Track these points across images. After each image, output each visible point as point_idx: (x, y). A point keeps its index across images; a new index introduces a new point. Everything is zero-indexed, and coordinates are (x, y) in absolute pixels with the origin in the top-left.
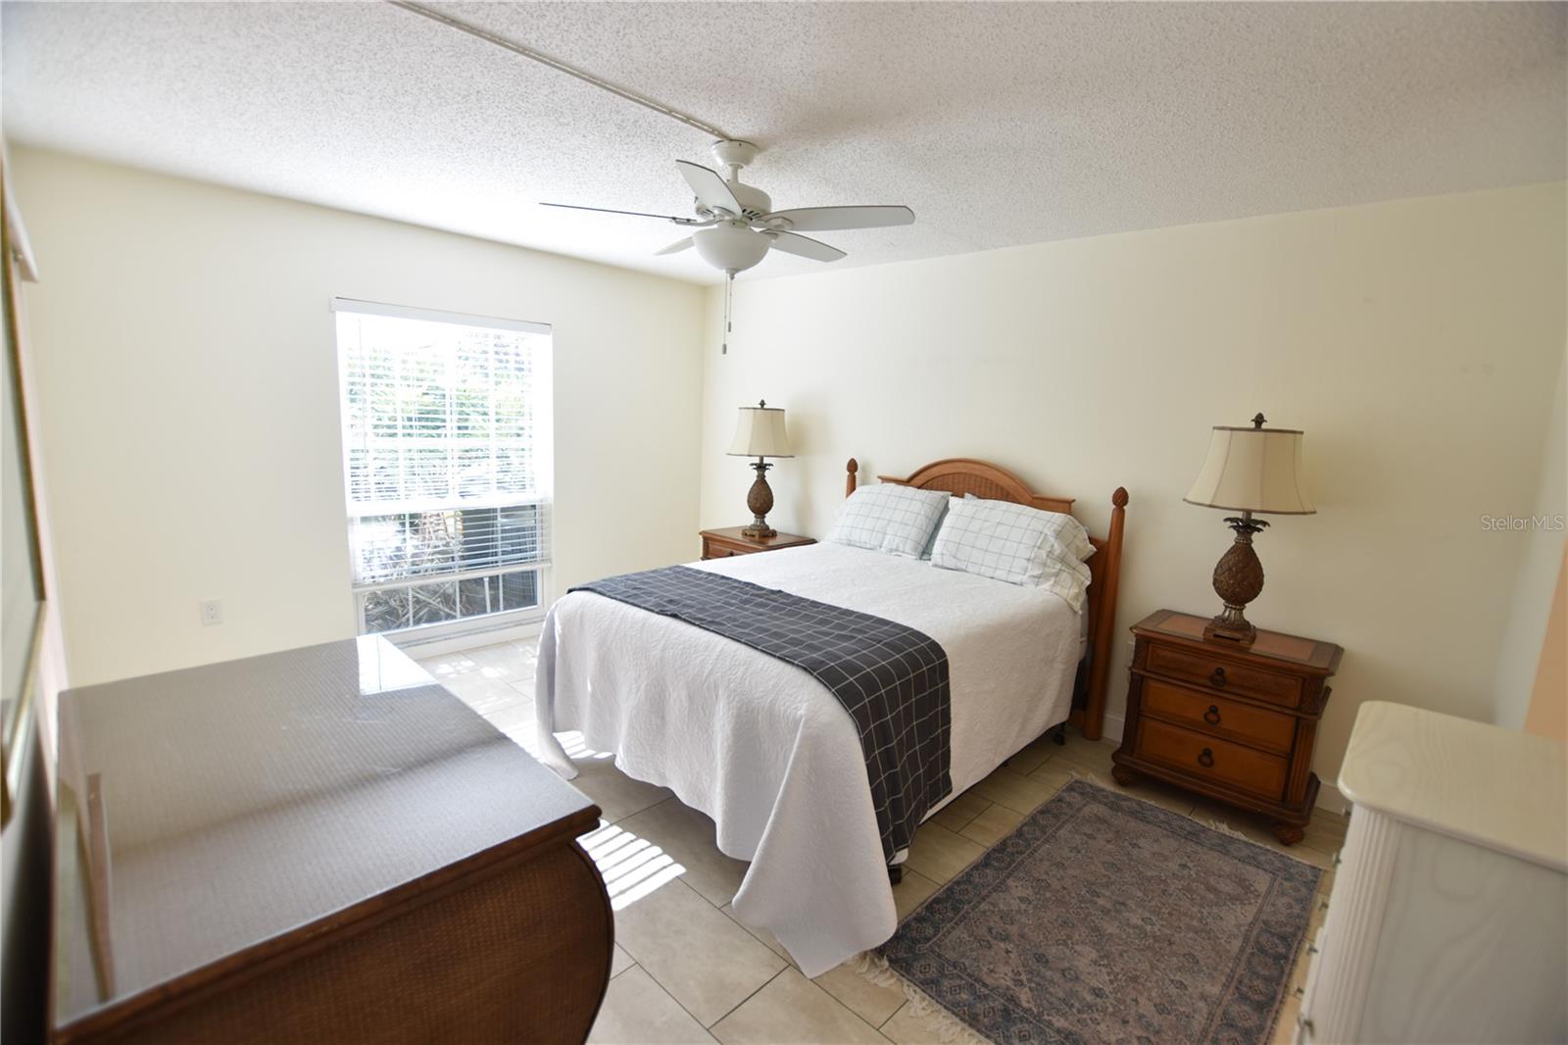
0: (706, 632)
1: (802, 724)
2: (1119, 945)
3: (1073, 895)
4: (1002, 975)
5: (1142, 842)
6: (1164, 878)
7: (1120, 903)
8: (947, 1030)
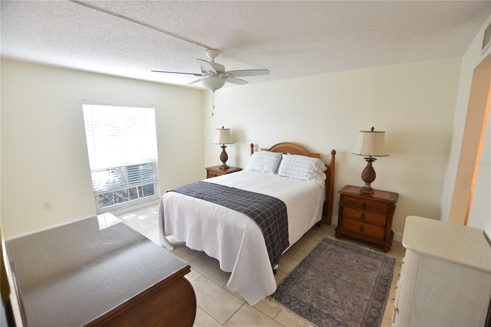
0: (213, 203)
1: (245, 230)
2: (341, 287)
3: (326, 273)
4: (308, 299)
5: (345, 255)
6: (352, 265)
7: (340, 274)
8: (293, 317)
